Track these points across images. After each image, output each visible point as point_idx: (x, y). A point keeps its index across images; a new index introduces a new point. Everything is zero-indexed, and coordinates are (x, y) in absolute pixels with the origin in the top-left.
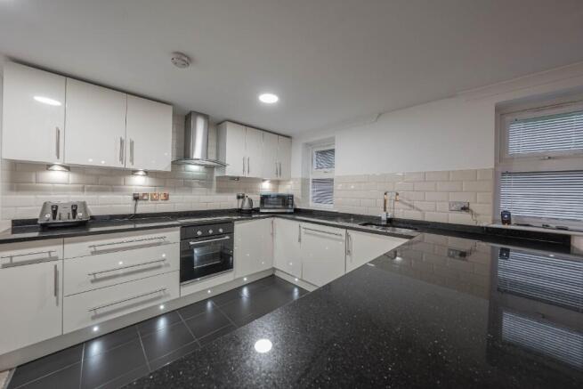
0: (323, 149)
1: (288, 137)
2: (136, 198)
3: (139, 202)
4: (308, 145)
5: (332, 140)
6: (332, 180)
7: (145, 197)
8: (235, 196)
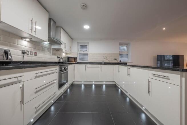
0: (82, 45)
1: (72, 39)
2: (24, 53)
3: (25, 55)
4: (78, 43)
5: (88, 43)
6: (88, 54)
7: (28, 53)
8: (57, 57)
